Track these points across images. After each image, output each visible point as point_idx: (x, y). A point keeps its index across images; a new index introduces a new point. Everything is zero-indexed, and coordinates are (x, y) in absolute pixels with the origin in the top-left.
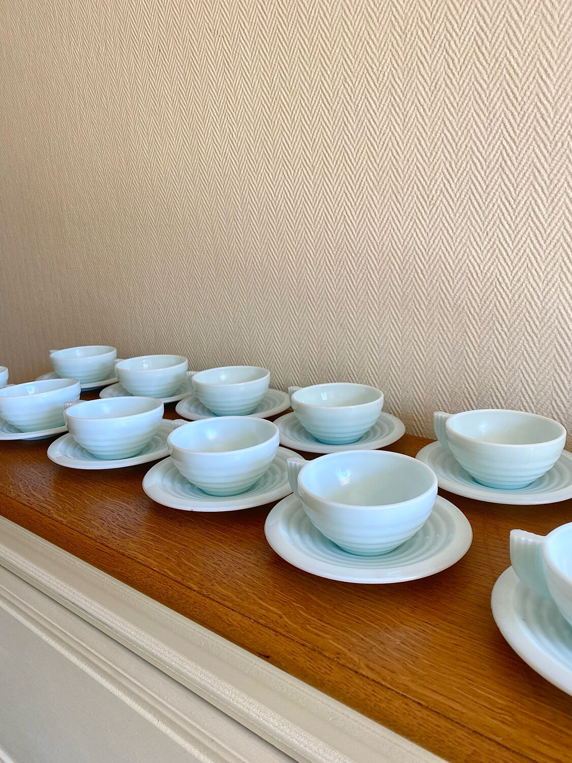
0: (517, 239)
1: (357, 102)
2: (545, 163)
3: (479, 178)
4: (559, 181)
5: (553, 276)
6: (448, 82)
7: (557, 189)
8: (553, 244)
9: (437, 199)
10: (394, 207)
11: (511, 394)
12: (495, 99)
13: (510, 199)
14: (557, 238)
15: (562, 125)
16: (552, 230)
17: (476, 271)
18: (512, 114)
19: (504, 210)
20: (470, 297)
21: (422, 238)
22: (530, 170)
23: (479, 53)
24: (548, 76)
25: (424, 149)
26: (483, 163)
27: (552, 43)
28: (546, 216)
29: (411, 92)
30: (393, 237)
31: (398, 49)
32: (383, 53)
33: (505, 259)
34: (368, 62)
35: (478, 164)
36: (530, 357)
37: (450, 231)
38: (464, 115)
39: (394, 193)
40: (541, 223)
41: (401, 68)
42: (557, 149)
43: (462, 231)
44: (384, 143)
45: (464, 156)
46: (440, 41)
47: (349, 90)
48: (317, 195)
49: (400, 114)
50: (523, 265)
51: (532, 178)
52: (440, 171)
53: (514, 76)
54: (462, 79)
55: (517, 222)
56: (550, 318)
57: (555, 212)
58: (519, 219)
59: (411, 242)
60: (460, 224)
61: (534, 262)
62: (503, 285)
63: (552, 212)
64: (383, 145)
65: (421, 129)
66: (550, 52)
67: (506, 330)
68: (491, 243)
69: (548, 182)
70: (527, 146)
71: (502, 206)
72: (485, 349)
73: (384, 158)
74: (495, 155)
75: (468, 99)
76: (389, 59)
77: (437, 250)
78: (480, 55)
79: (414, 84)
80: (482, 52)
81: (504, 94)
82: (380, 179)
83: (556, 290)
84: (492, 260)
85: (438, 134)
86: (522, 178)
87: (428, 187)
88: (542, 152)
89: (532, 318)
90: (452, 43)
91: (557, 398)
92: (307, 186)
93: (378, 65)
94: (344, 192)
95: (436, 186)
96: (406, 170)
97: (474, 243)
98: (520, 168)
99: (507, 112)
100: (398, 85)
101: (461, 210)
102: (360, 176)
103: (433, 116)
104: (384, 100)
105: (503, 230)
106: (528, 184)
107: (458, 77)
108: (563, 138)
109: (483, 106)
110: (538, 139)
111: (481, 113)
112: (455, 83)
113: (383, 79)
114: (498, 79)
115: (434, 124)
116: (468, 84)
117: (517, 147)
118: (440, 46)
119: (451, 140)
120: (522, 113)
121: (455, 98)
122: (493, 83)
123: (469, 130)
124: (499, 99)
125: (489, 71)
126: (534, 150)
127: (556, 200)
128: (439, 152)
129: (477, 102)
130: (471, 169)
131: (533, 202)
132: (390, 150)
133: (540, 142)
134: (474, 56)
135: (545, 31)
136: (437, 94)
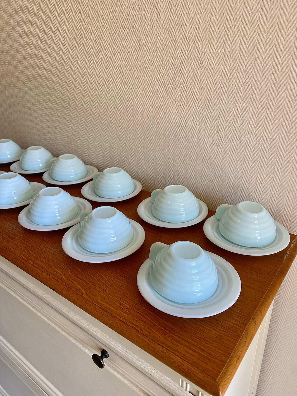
0: (188, 106)
1: (119, 29)
2: (198, 71)
3: (172, 75)
4: (204, 80)
5: (202, 124)
6: (158, 25)
7: (203, 84)
8: (202, 109)
9: (155, 83)
10: (137, 84)
11: (186, 175)
12: (178, 37)
13: (185, 86)
14: (203, 107)
15: (205, 54)
16: (201, 103)
17: (171, 119)
18: (185, 45)
19: (182, 91)
20: (170, 131)
21: (149, 101)
22: (192, 74)
23: (170, 12)
24: (199, 28)
25: (148, 58)
26: (174, 68)
27: (201, 12)
28: (199, 96)
29: (142, 28)
30: (137, 99)
31: (136, 5)
32: (129, 6)
33: (183, 114)
34: (123, 9)
35: (171, 68)
36: (193, 159)
37: (161, 99)
38: (165, 43)
39: (137, 78)
40: (197, 99)
41: (137, 15)
42: (203, 65)
43: (165, 99)
44: (132, 52)
45: (165, 63)
46: (154, 3)
47: (115, 23)
48: (104, 75)
49: (138, 39)
50: (190, 118)
51: (193, 77)
52: (156, 69)
53: (185, 26)
54: (164, 24)
55: (187, 98)
56: (201, 143)
57: (202, 94)
58: (188, 96)
59: (145, 102)
60: (165, 96)
61: (194, 117)
62: (182, 126)
63: (201, 95)
64: (131, 53)
65: (147, 48)
66: (200, 16)
67: (184, 147)
68: (177, 106)
69: (200, 80)
70: (191, 62)
71: (181, 89)
72: (176, 154)
73: (132, 60)
74: (178, 65)
75: (166, 35)
76: (132, 9)
77: (156, 107)
78: (171, 13)
79: (143, 24)
80: (171, 12)
81: (181, 35)
82: (131, 70)
83: (203, 130)
84: (178, 114)
85: (154, 51)
86: (189, 77)
87: (151, 76)
88: (197, 66)
89: (194, 142)
90: (159, 5)
91: (203, 178)
92: (99, 69)
93: (127, 11)
94: (116, 74)
95: (154, 76)
96: (141, 67)
97: (171, 106)
98: (188, 72)
99: (183, 44)
100: (136, 23)
101: (165, 89)
102: (122, 67)
103: (152, 41)
104: (131, 30)
105: (182, 100)
106: (192, 80)
107: (162, 23)
108: (205, 60)
109: (172, 40)
111: (172, 43)
112: (161, 26)
113: (130, 19)
114: (179, 27)
115: (152, 45)
116: (166, 27)
117: (187, 62)
118: (154, 6)
119: (160, 55)
120: (189, 45)
121: (161, 34)
122: (177, 28)
123: (167, 51)
124: (179, 37)
125: (175, 22)
126: (194, 64)
127: (203, 89)
128: (155, 60)
129: (170, 37)
130: (168, 70)
131: (194, 89)
132: (134, 56)
133: (196, 61)
134: (168, 14)
135: (198, 5)
136: (153, 31)
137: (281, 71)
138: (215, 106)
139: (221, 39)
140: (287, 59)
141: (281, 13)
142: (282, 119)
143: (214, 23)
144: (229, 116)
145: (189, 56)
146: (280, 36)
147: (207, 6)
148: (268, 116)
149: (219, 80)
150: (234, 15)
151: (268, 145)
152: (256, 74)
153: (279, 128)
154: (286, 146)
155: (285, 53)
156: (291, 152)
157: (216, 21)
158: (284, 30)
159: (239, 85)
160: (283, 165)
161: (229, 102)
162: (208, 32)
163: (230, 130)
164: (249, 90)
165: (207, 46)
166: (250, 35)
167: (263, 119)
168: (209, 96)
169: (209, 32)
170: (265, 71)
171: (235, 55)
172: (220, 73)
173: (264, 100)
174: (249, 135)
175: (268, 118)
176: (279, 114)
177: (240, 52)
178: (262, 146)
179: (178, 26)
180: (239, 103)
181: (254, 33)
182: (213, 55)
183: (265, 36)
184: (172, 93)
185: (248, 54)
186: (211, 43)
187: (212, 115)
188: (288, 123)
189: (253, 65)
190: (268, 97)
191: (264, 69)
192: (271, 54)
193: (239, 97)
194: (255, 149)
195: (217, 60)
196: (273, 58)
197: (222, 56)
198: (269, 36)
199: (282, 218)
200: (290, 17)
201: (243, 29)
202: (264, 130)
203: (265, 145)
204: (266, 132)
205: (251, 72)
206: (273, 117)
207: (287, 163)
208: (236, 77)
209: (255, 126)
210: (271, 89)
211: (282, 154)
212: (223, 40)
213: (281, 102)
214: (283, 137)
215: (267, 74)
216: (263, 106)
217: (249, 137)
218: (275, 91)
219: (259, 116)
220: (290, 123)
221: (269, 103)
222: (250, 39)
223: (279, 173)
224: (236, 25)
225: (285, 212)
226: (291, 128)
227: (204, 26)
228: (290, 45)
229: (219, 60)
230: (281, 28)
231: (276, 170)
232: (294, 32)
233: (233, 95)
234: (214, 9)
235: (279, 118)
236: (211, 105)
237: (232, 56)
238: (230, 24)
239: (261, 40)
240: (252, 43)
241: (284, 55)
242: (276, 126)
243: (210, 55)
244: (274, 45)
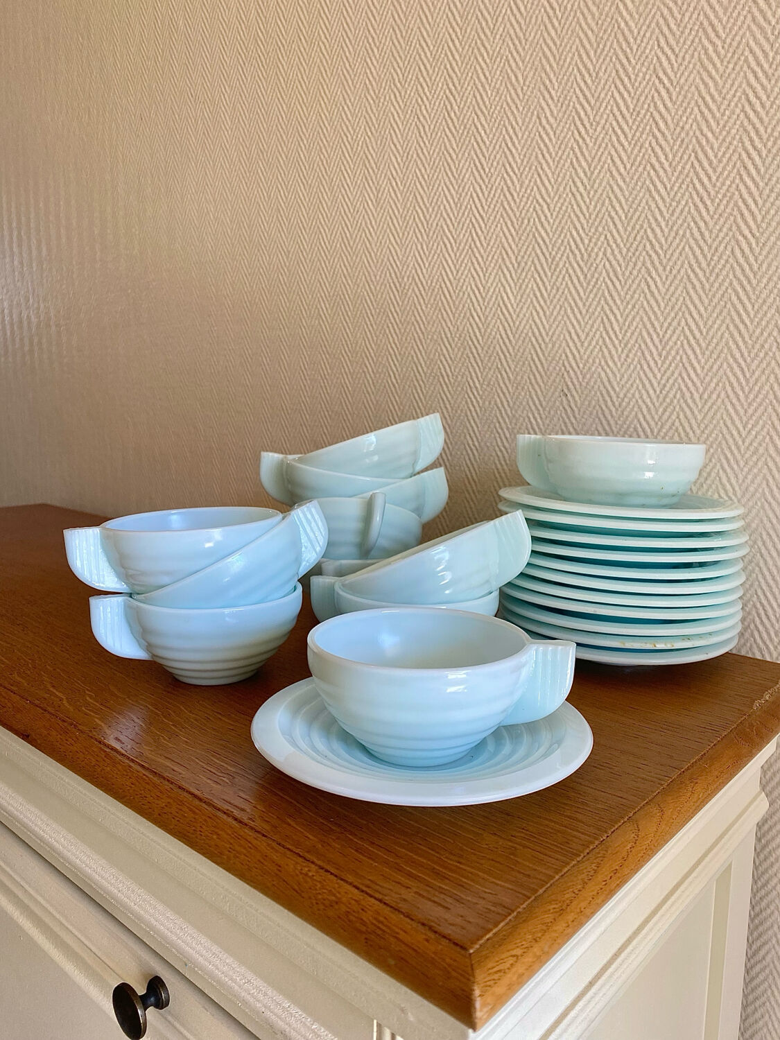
0: (487, 334)
1: (332, 175)
2: (512, 243)
3: (450, 262)
4: (526, 263)
6: (419, 151)
7: (524, 274)
8: (522, 338)
9: (409, 288)
10: (367, 298)
12: (464, 171)
13: (480, 286)
15: (528, 199)
16: (520, 323)
17: (447, 374)
18: (481, 187)
19: (474, 299)
21: (394, 335)
22: (498, 252)
23: (448, 119)
24: (514, 144)
25: (396, 229)
26: (454, 244)
27: (517, 107)
28: (515, 306)
29: (383, 163)
30: (366, 334)
31: (372, 115)
32: (357, 120)
33: (475, 359)
34: (343, 130)
35: (448, 245)
37: (422, 326)
38: (435, 188)
39: (368, 282)
40: (510, 314)
41: (374, 137)
42: (524, 226)
44: (357, 222)
45: (435, 237)
46: (411, 106)
47: (325, 162)
48: (292, 284)
49: (374, 189)
50: (493, 364)
51: (500, 260)
52: (412, 254)
53: (481, 144)
54: (433, 148)
55: (486, 313)
57: (523, 300)
58: (488, 310)
59: (384, 340)
60: (432, 317)
61: (503, 360)
62: (474, 390)
63: (520, 301)
64: (357, 225)
65: (393, 206)
66: (515, 117)
67: (477, 444)
68: (462, 339)
69: (516, 265)
70: (495, 224)
71: (472, 295)
73: (357, 240)
74: (464, 235)
75: (438, 170)
76: (363, 127)
77: (410, 348)
78: (449, 122)
79: (387, 154)
80: (451, 118)
81: (472, 165)
82: (354, 265)
83: (526, 394)
84: (463, 360)
85: (410, 212)
86: (491, 262)
88: (509, 231)
89: (502, 429)
90: (423, 107)
93: (352, 133)
94: (319, 280)
95: (408, 273)
96: (379, 254)
97: (445, 340)
98: (488, 250)
99: (476, 185)
100: (372, 156)
101: (432, 301)
102: (334, 262)
103: (405, 190)
104: (358, 173)
105: (473, 323)
106: (497, 267)
107: (429, 146)
108: (529, 214)
109: (452, 179)
110: (505, 215)
111: (451, 187)
112: (426, 153)
113: (357, 149)
114: (466, 148)
115: (406, 199)
116: (438, 153)
117: (486, 225)
118: (412, 111)
119: (422, 218)
120: (490, 186)
121: (426, 170)
122: (462, 152)
123: (439, 207)
124: (467, 170)
125: (458, 139)
126: (501, 229)
127: (524, 287)
128: (411, 232)
129: (447, 174)
130: (441, 251)
131: (502, 289)
132: (364, 230)
133: (507, 219)
134: (444, 123)
135: (510, 94)
136: (408, 165)
137: (715, 213)
138: (554, 326)
139: (566, 161)
140: (728, 183)
141: (702, 79)
142: (726, 335)
143: (547, 127)
144: (591, 347)
145: (490, 210)
146: (705, 130)
147: (532, 92)
148: (691, 331)
149: (564, 258)
150: (593, 102)
151: (696, 412)
152: (653, 230)
153: (721, 360)
154: (746, 407)
155: (720, 169)
156: (761, 422)
157: (552, 120)
158: (714, 117)
159: (614, 262)
160: (742, 464)
161: (591, 310)
162: (534, 150)
163: (595, 383)
164: (639, 271)
165: (533, 180)
166: (632, 139)
167: (679, 342)
168: (539, 302)
169: (537, 149)
170: (674, 218)
171: (600, 191)
172: (566, 240)
173: (679, 292)
174: (643, 392)
175: (691, 338)
176: (718, 322)
177: (612, 182)
178: (682, 416)
179: (464, 147)
180: (614, 308)
181: (642, 133)
182: (548, 200)
183: (669, 137)
184: (450, 308)
185: (632, 185)
186: (541, 172)
187: (549, 350)
188: (745, 343)
189: (644, 208)
190: (688, 283)
191: (672, 215)
192: (687, 176)
193: (615, 294)
194: (662, 427)
195: (557, 209)
196: (691, 186)
197: (568, 200)
198: (680, 134)
199: (752, 626)
200: (724, 84)
201: (617, 128)
202: (683, 371)
203: (688, 413)
204: (689, 375)
205: (642, 227)
206: (705, 334)
207: (752, 456)
208: (605, 245)
209: (660, 362)
210: (693, 262)
211: (735, 433)
212: (569, 161)
213: (721, 292)
214: (735, 384)
215: (681, 225)
216: (677, 308)
217: (645, 396)
218: (704, 265)
219: (668, 336)
220: (750, 342)
221: (690, 297)
222: (633, 149)
223: (734, 489)
224: (598, 123)
225: (758, 605)
226: (752, 355)
227: (525, 137)
228: (732, 148)
229: (561, 208)
230: (706, 112)
231: (724, 480)
232: (738, 116)
233: (599, 289)
234: (547, 96)
235: (719, 334)
236: (545, 323)
237: (593, 196)
238: (586, 122)
239: (661, 146)
240: (639, 159)
241: (717, 174)
242: (715, 356)
243: (541, 200)
244: (693, 154)
